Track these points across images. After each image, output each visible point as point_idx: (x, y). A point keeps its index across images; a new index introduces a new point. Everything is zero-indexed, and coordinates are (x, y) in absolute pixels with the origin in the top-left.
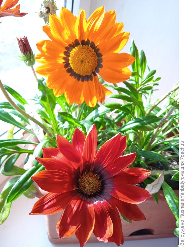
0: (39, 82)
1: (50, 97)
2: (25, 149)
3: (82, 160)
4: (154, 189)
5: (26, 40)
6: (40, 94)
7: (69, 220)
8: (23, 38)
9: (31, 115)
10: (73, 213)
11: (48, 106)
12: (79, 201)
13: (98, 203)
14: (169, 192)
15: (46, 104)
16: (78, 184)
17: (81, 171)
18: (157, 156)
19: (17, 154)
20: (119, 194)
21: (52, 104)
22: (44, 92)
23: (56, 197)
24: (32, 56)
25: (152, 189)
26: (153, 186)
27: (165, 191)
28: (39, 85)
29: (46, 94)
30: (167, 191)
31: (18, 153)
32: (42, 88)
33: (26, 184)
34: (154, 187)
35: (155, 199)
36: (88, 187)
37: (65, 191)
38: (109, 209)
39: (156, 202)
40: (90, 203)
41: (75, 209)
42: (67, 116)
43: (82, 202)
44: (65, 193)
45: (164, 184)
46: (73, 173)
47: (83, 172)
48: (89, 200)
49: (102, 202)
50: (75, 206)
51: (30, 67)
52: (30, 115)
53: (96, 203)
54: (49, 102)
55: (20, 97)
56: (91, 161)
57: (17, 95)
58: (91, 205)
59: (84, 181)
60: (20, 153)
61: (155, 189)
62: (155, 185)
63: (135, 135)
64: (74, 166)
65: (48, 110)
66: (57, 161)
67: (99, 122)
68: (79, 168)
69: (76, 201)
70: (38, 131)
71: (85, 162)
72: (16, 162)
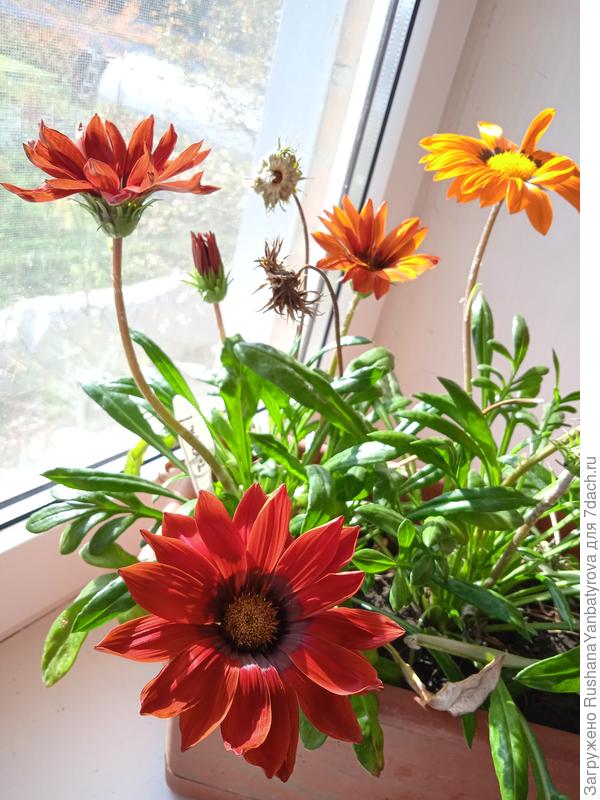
0: (226, 344)
1: (246, 387)
2: (152, 507)
3: (245, 557)
4: (463, 699)
5: (212, 238)
6: (223, 374)
7: (174, 684)
9: (187, 425)
10: (189, 672)
11: (236, 408)
12: (208, 651)
13: (255, 669)
15: (233, 402)
16: (221, 614)
17: (237, 585)
19: (128, 516)
20: (311, 664)
21: (248, 407)
22: (234, 371)
23: (162, 628)
24: (218, 281)
25: (459, 698)
26: (462, 692)
27: (494, 709)
28: (224, 351)
29: (236, 377)
30: (499, 709)
31: (133, 513)
32: (230, 361)
34: (465, 694)
35: (464, 731)
36: (243, 629)
37: (185, 621)
38: (274, 690)
39: (466, 740)
40: (233, 664)
41: (195, 664)
42: (270, 447)
43: (217, 656)
44: (185, 625)
46: (215, 585)
47: (243, 589)
48: (235, 656)
49: (263, 670)
50: (196, 657)
51: (211, 306)
52: (182, 424)
53: (250, 667)
54: (242, 399)
55: (174, 374)
56: (267, 570)
57: (168, 367)
58: (236, 670)
59: (240, 612)
60: (138, 516)
61: (466, 701)
62: (469, 689)
64: (222, 569)
65: (233, 420)
66: (187, 550)
68: (233, 577)
69: (203, 648)
70: (199, 467)
71: (253, 568)
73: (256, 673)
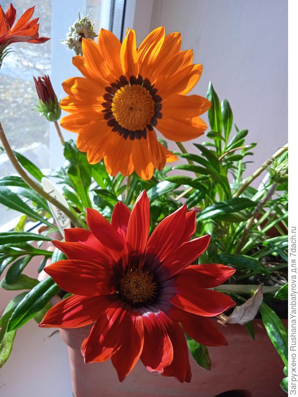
0: (65, 146)
1: (82, 169)
2: (40, 249)
3: (126, 247)
4: (246, 314)
5: (47, 80)
6: (67, 163)
7: (102, 337)
8: (43, 78)
9: (52, 195)
10: (109, 328)
11: (79, 182)
12: (118, 310)
13: (150, 315)
14: (272, 320)
15: (75, 179)
16: (118, 287)
17: (124, 265)
18: (252, 261)
19: (27, 257)
20: (183, 301)
21: (86, 181)
22: (73, 160)
23: (82, 302)
24: (56, 105)
25: (244, 314)
26: (245, 310)
27: (265, 317)
28: (65, 150)
29: (76, 164)
30: (268, 317)
31: (29, 254)
32: (70, 155)
33: (38, 301)
34: (247, 311)
35: (249, 332)
36: (135, 292)
37: (97, 294)
38: (167, 324)
39: (251, 338)
40: (137, 315)
41: (111, 322)
42: (107, 196)
43: (125, 312)
44: (97, 297)
45: (264, 307)
46: (111, 267)
47: (127, 267)
48: (135, 310)
49: (156, 314)
50: (112, 316)
51: (52, 124)
53: (146, 314)
54: (81, 176)
55: (35, 170)
56: (141, 251)
57: (32, 167)
58: (139, 318)
59: (129, 282)
60: (33, 255)
61: (248, 315)
62: (249, 307)
63: (215, 226)
64: (114, 256)
65: (78, 189)
67: (158, 207)
68: (121, 261)
69: (114, 309)
70: (63, 222)
71: (132, 252)
72: (26, 267)
73: (152, 316)
